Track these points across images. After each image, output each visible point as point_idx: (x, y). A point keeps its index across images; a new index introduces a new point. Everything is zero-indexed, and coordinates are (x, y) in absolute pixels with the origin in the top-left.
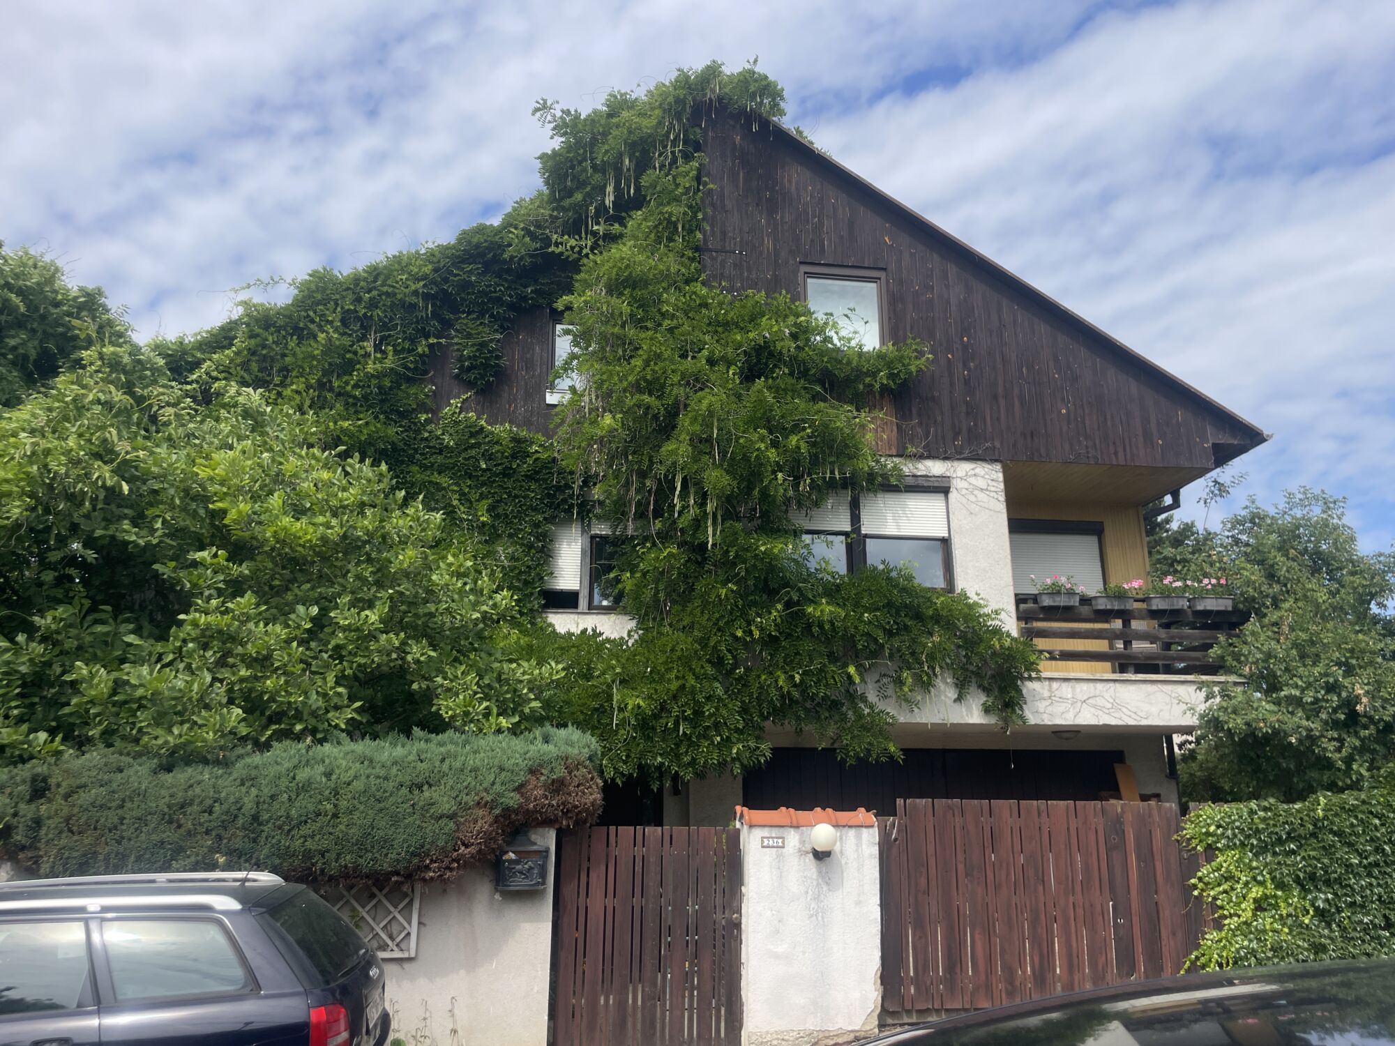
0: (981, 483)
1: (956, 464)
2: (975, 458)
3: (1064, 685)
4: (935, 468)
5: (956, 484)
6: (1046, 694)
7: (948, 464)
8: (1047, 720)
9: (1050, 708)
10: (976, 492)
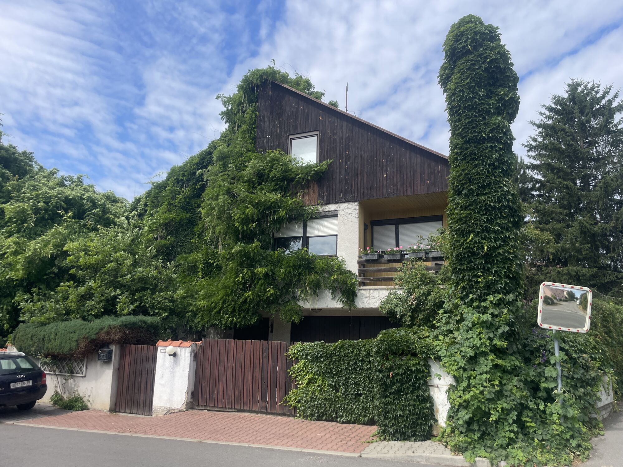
0: (349, 211)
1: (340, 204)
2: (347, 201)
3: (376, 291)
4: (332, 207)
5: (340, 213)
6: (368, 295)
7: (337, 205)
8: (367, 306)
9: (369, 301)
10: (348, 215)
